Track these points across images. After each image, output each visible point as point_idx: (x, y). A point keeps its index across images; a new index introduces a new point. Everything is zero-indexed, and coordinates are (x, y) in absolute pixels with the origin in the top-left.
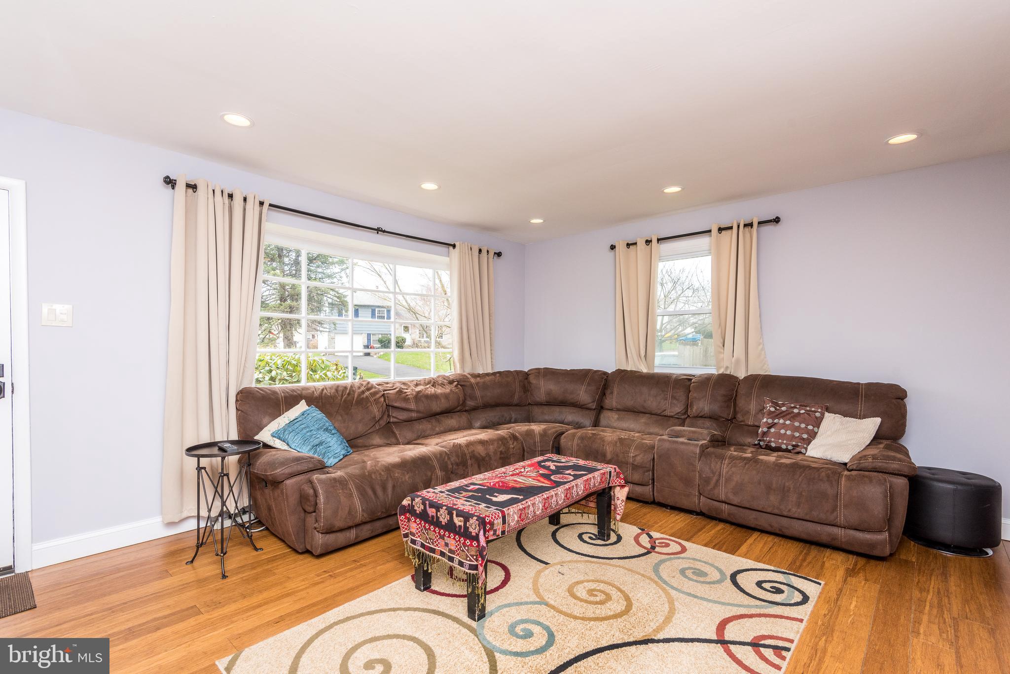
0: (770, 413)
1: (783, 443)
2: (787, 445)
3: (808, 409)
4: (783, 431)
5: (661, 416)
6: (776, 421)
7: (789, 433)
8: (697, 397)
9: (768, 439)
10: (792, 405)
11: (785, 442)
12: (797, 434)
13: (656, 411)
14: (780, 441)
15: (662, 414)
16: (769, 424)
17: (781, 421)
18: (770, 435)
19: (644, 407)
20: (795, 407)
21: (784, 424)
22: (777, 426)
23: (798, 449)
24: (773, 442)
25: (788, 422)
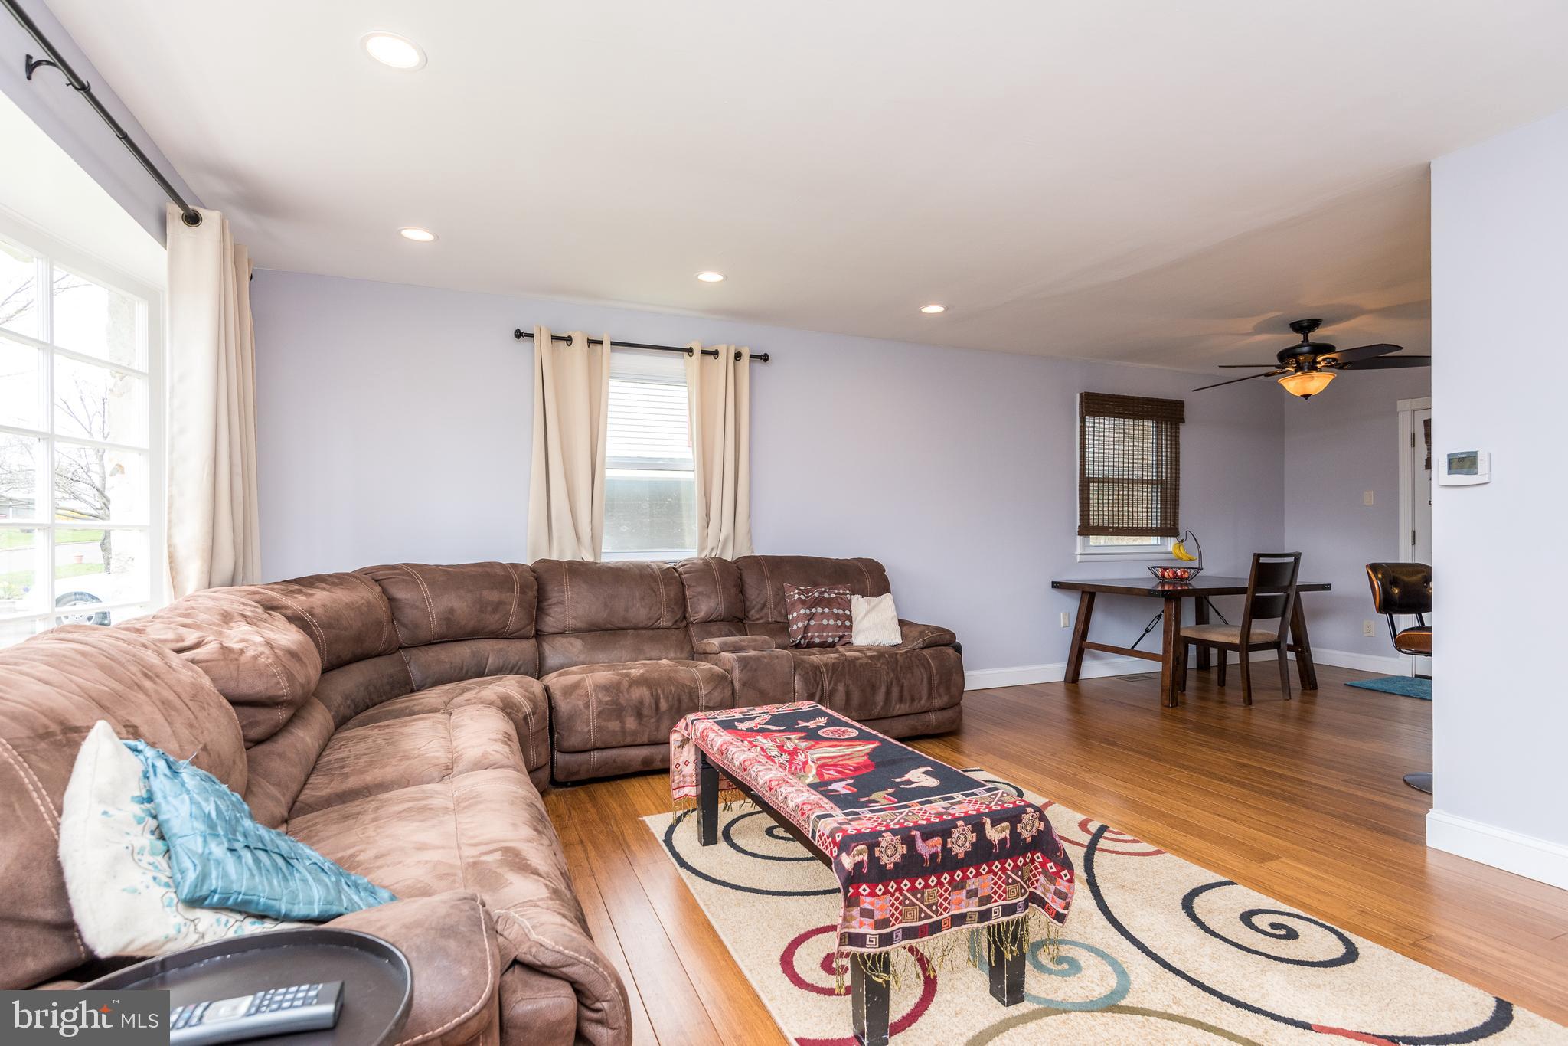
0: (803, 602)
1: (828, 636)
2: (833, 637)
3: (836, 591)
4: (825, 622)
5: (652, 629)
6: (814, 610)
7: (832, 622)
8: (704, 593)
9: (810, 634)
10: (823, 589)
11: (830, 634)
12: (839, 623)
13: (646, 623)
14: (825, 634)
15: (653, 626)
16: (808, 615)
17: (819, 610)
18: (812, 630)
19: (625, 619)
20: (825, 592)
21: (823, 613)
22: (817, 618)
23: (845, 640)
24: (817, 637)
25: (826, 610)
